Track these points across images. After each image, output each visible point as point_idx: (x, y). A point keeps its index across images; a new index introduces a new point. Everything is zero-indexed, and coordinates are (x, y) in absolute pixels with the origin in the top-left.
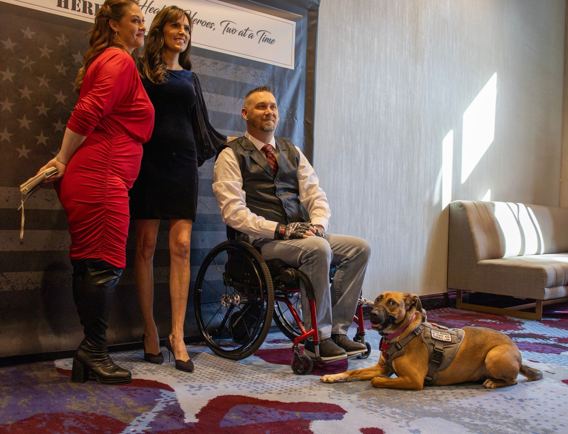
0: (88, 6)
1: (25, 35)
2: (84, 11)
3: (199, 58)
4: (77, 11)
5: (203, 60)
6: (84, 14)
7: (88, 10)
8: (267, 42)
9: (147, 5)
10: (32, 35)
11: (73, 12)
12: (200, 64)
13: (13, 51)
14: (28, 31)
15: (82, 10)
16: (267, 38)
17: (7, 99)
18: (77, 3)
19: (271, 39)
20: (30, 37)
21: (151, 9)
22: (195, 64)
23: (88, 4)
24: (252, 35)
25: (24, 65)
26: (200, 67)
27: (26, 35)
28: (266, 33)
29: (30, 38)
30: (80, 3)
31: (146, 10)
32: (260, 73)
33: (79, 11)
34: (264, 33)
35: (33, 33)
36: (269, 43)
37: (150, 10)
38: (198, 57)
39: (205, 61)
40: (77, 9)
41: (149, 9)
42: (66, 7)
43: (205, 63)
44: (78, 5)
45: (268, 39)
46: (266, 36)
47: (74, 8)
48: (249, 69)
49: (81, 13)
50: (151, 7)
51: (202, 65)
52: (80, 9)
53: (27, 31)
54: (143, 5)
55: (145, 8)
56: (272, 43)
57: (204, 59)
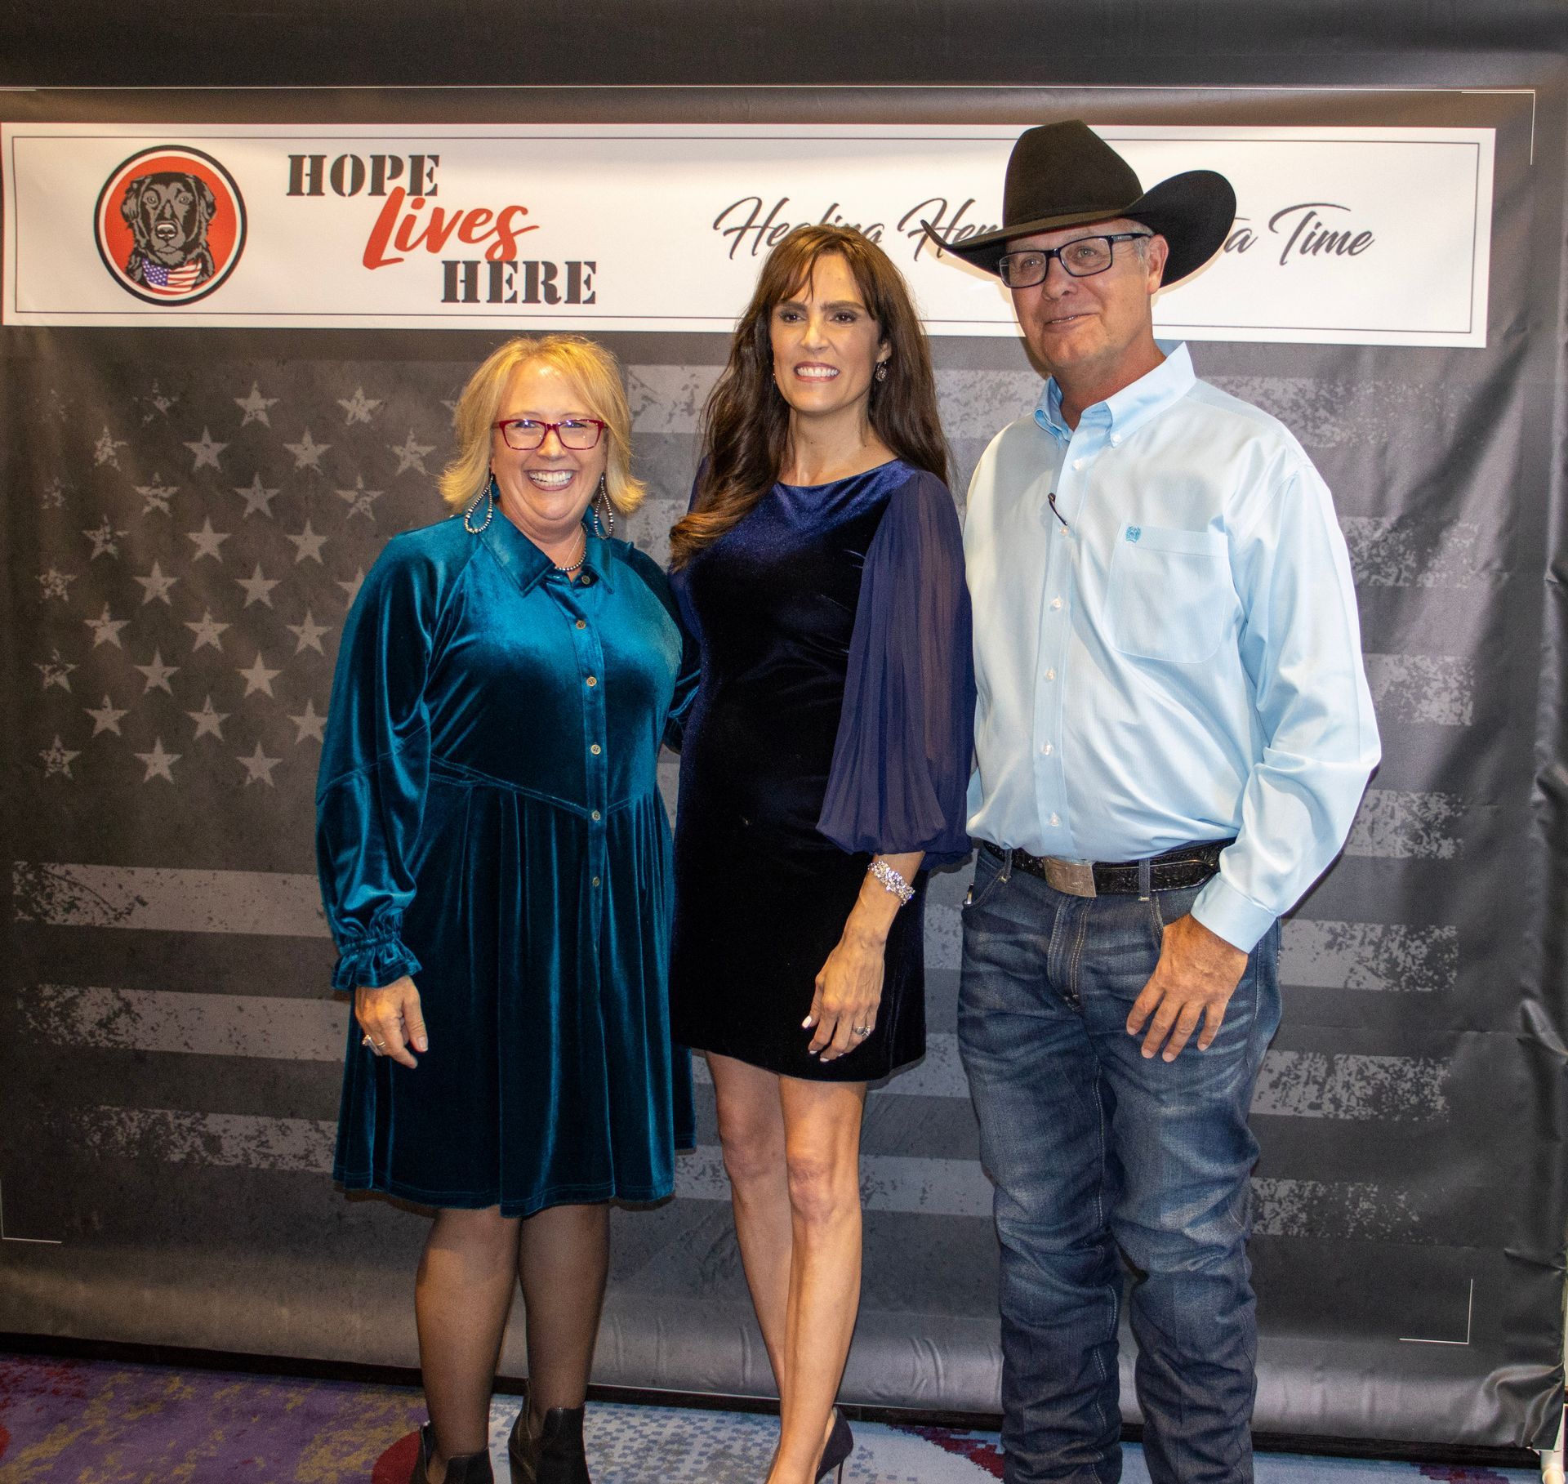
0: (541, 276)
1: (350, 416)
2: (531, 297)
3: (982, 379)
4: (506, 302)
5: (1000, 384)
6: (531, 308)
7: (541, 289)
8: (1328, 249)
9: (760, 220)
10: (371, 412)
11: (496, 308)
12: (988, 400)
13: (319, 471)
14: (358, 401)
15: (521, 296)
16: (1326, 233)
17: (309, 617)
18: (505, 277)
19: (1348, 235)
20: (364, 416)
21: (777, 230)
22: (966, 404)
23: (542, 270)
24: (1247, 237)
25: (351, 506)
26: (987, 413)
27: (354, 417)
28: (1322, 214)
29: (366, 421)
30: (516, 271)
31: (753, 244)
32: (1292, 389)
33: (513, 299)
34: (1312, 214)
35: (372, 403)
36: (1339, 252)
37: (772, 236)
38: (981, 373)
39: (1010, 383)
40: (507, 293)
41: (768, 232)
42: (471, 297)
43: (1012, 391)
44: (510, 282)
45: (1336, 235)
46: (1318, 225)
47: (495, 296)
48: (1231, 382)
49: (520, 307)
50: (775, 223)
51: (996, 403)
52: (516, 293)
53: (354, 401)
54: (743, 224)
55: (751, 234)
56: (1356, 250)
57: (1008, 380)
